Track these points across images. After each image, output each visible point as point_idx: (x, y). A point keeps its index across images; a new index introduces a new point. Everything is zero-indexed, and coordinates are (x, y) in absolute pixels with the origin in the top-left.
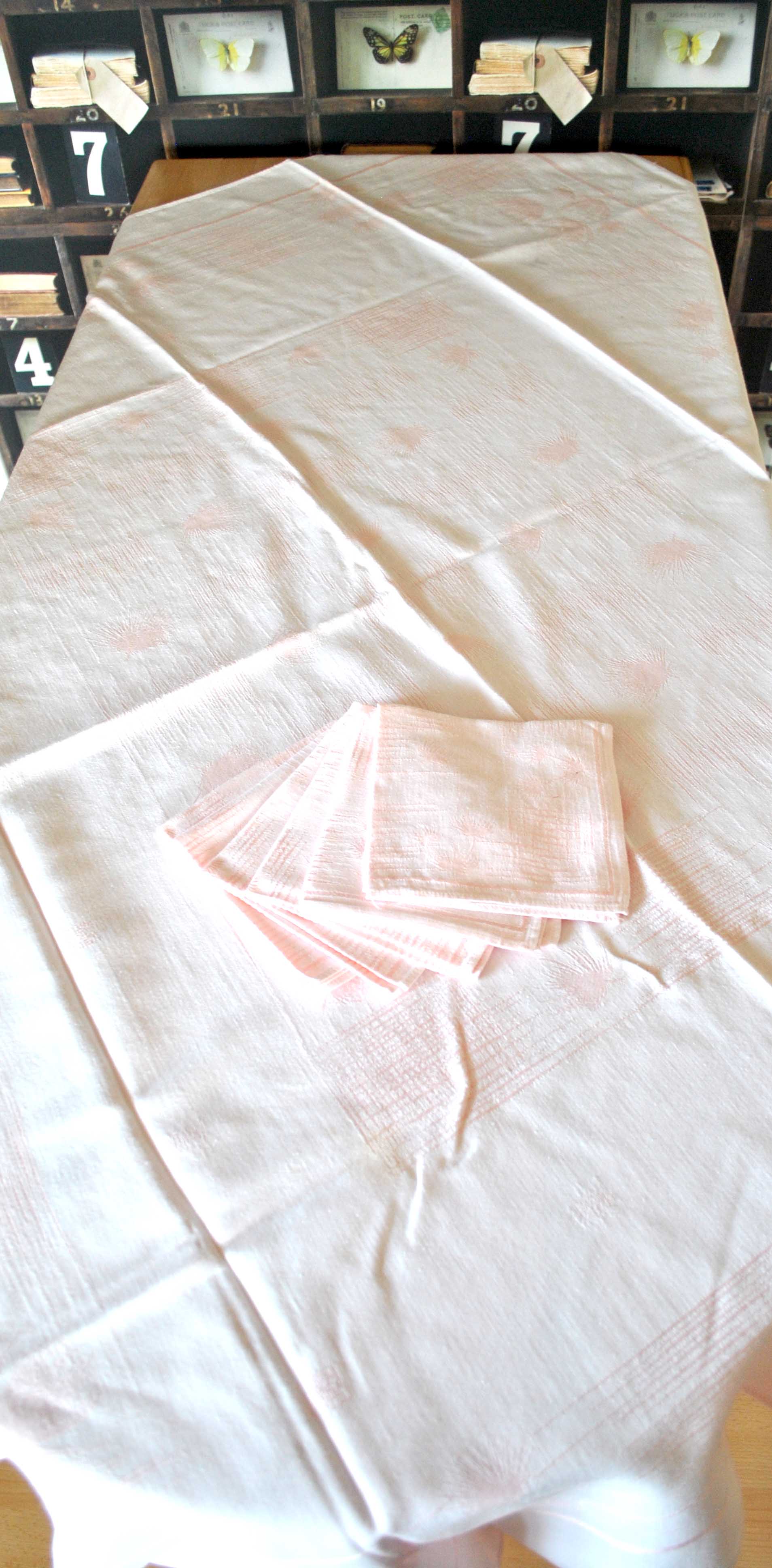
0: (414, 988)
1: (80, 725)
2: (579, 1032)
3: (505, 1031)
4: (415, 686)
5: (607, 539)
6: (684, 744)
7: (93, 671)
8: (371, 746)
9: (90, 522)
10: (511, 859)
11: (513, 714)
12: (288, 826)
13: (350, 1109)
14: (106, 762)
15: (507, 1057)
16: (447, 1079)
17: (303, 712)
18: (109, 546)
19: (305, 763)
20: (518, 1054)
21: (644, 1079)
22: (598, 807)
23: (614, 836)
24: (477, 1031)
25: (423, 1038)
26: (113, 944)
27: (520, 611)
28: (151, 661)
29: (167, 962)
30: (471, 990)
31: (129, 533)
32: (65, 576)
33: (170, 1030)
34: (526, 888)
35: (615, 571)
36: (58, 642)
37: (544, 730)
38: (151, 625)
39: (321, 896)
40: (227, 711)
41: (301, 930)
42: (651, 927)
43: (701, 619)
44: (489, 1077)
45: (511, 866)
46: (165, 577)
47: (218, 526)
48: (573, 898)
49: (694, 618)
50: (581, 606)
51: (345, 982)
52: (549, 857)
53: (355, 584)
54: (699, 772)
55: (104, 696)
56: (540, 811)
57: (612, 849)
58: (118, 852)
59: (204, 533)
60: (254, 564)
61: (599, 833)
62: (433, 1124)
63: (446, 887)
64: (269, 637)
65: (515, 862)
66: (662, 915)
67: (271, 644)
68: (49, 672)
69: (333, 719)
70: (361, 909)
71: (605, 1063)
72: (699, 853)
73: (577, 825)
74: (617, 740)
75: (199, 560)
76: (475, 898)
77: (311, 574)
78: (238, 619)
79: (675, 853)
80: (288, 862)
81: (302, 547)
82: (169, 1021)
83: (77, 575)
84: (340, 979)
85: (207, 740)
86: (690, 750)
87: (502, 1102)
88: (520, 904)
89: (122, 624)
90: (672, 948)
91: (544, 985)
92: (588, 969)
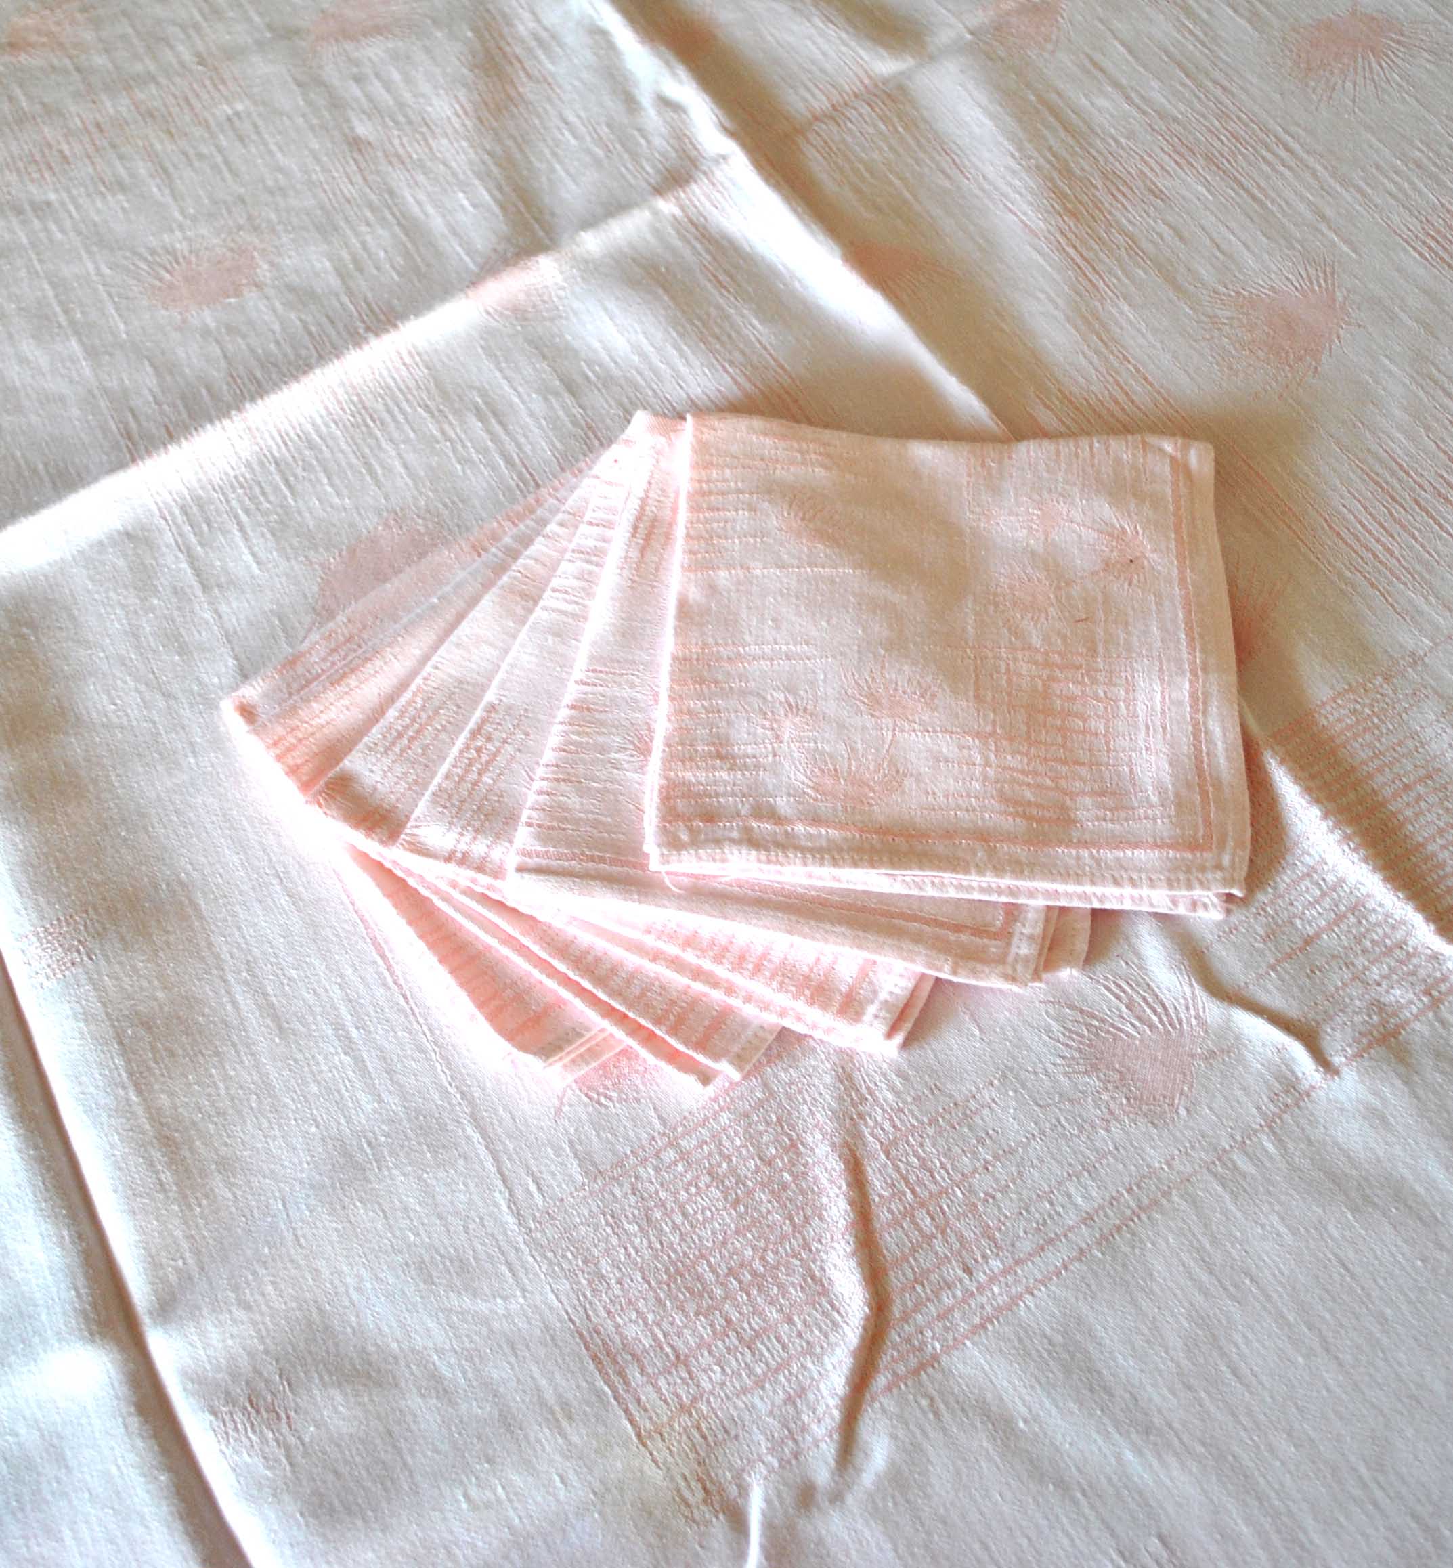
0: (757, 1069)
1: (79, 475)
2: (1126, 1179)
3: (957, 1177)
4: (782, 367)
5: (1205, 16)
6: (1377, 483)
7: (111, 355)
8: (675, 510)
9: (124, 37)
10: (978, 771)
11: (990, 423)
12: (490, 696)
13: (606, 1361)
14: (125, 556)
15: (961, 1238)
16: (825, 1292)
17: (537, 431)
18: (158, 83)
19: (533, 550)
20: (987, 1234)
21: (1275, 1296)
22: (1179, 641)
23: (1214, 709)
24: (895, 1175)
25: (773, 1191)
26: (117, 968)
27: (1011, 185)
28: (231, 329)
29: (229, 1007)
30: (884, 1075)
31: (198, 55)
32: (67, 153)
33: (226, 1166)
34: (1012, 838)
35: (1224, 88)
36: (45, 297)
37: (1057, 461)
38: (232, 250)
39: (554, 863)
40: (379, 434)
41: (508, 940)
42: (1298, 922)
43: (1415, 189)
44: (919, 1288)
45: (977, 786)
46: (266, 144)
47: (378, 30)
48: (1118, 859)
49: (1401, 189)
50: (1146, 170)
51: (604, 1058)
52: (1064, 762)
53: (658, 142)
54: (1411, 548)
55: (132, 410)
56: (1046, 653)
57: (1210, 741)
58: (139, 755)
59: (349, 46)
60: (446, 107)
61: (1180, 703)
62: (789, 1400)
63: (829, 840)
64: (471, 266)
65: (986, 777)
66: (1324, 894)
67: (474, 281)
68: (22, 360)
69: (601, 444)
70: (639, 893)
71: (1185, 1256)
72: (1410, 743)
73: (1130, 687)
74: (1225, 477)
75: (337, 104)
76: (893, 865)
77: (567, 123)
78: (412, 229)
79: (1356, 745)
80: (487, 779)
81: (550, 66)
82: (226, 1144)
83: (90, 149)
84: (593, 1053)
85: (336, 500)
86: (1393, 498)
87: (947, 1349)
88: (997, 876)
89: (175, 250)
90: (1347, 975)
91: (1049, 1065)
92: (1151, 1026)
